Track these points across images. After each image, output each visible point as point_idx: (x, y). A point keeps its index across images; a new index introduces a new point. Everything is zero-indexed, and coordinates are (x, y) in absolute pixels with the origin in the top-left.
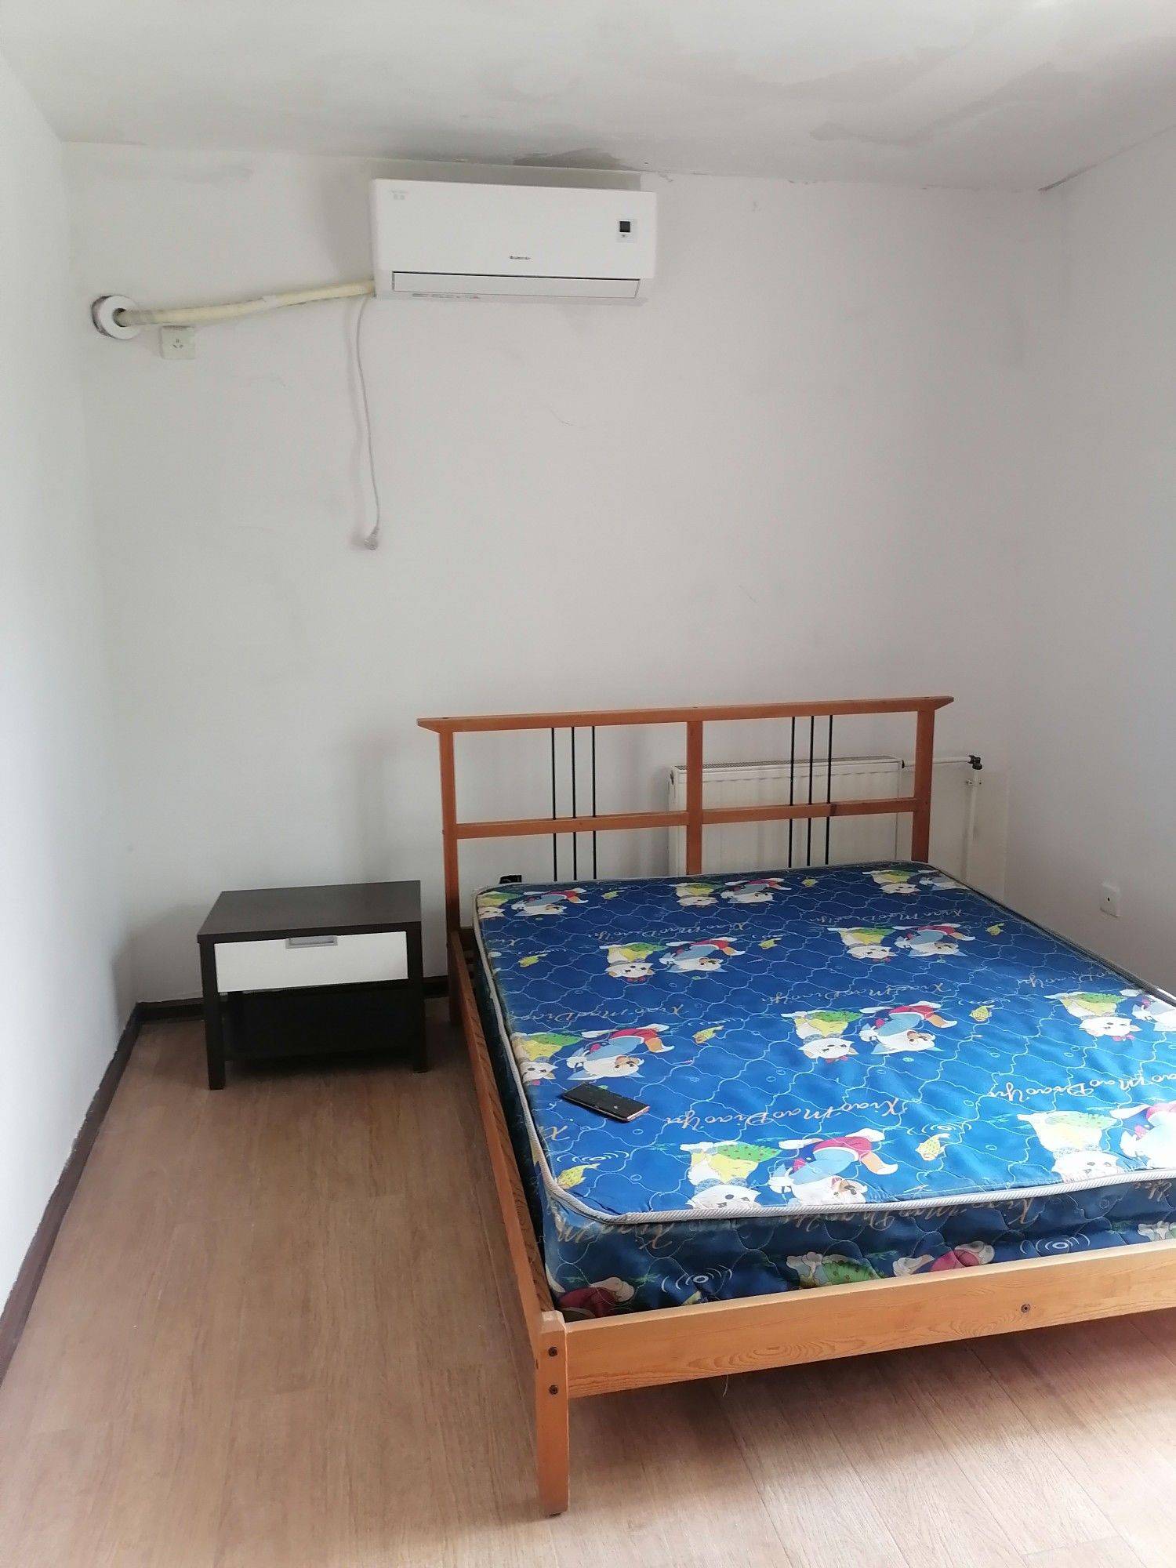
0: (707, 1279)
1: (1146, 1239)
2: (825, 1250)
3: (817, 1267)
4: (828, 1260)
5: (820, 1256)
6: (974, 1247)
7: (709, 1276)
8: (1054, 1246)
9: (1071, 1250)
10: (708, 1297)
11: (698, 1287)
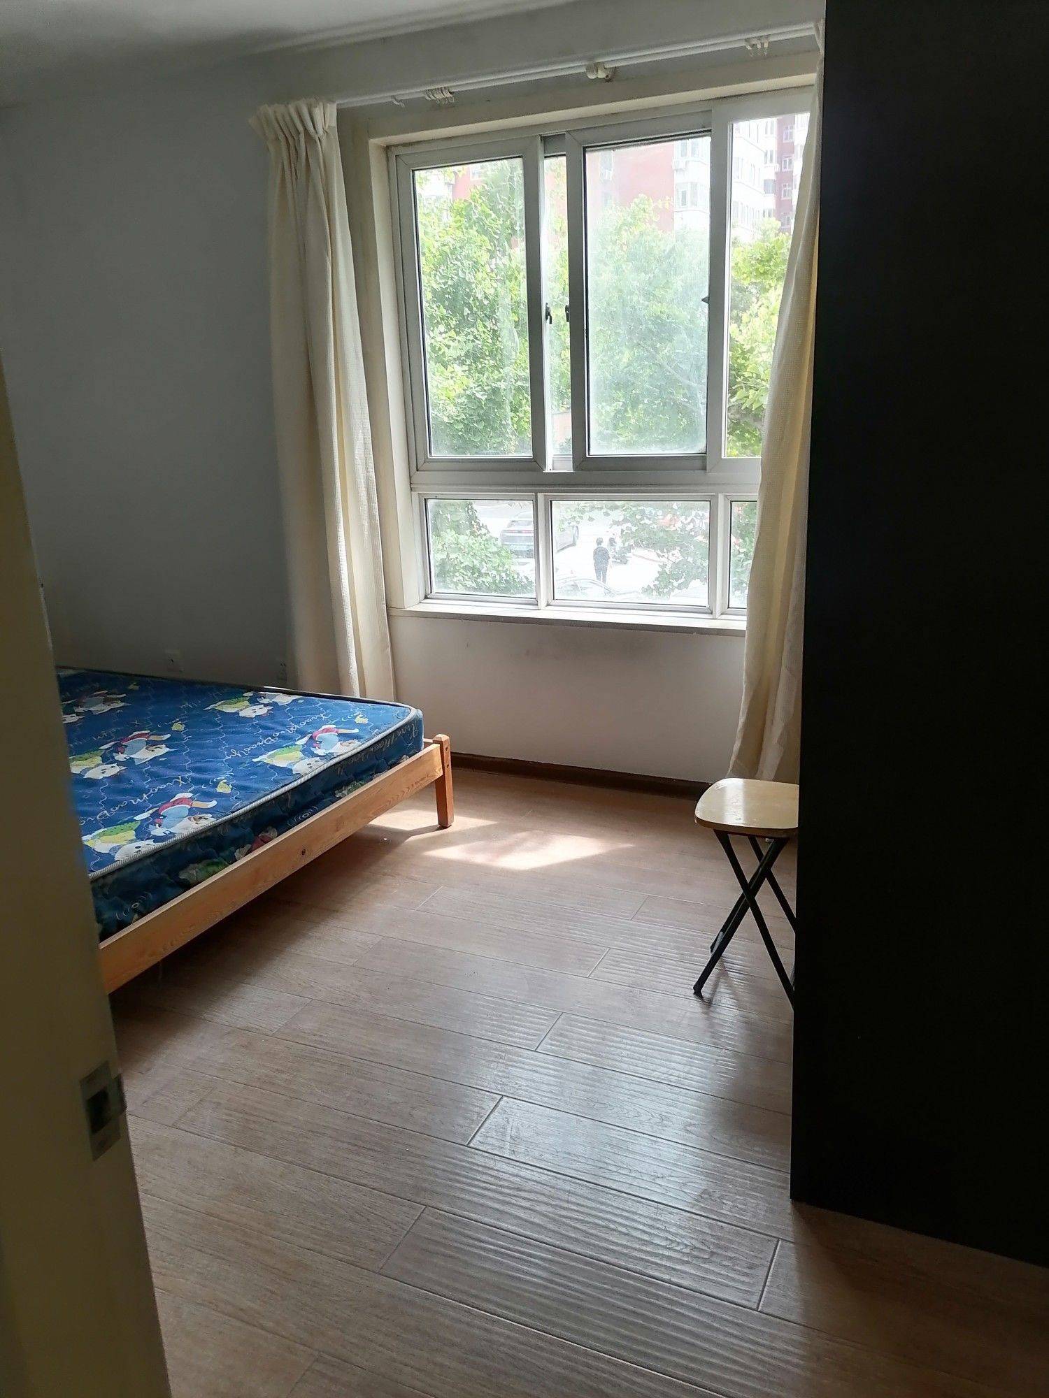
0: (138, 904)
1: (340, 798)
2: (197, 860)
3: (197, 872)
4: (200, 866)
5: (196, 865)
6: (267, 832)
7: (140, 902)
8: (303, 816)
9: (311, 816)
10: (142, 915)
11: (135, 911)
